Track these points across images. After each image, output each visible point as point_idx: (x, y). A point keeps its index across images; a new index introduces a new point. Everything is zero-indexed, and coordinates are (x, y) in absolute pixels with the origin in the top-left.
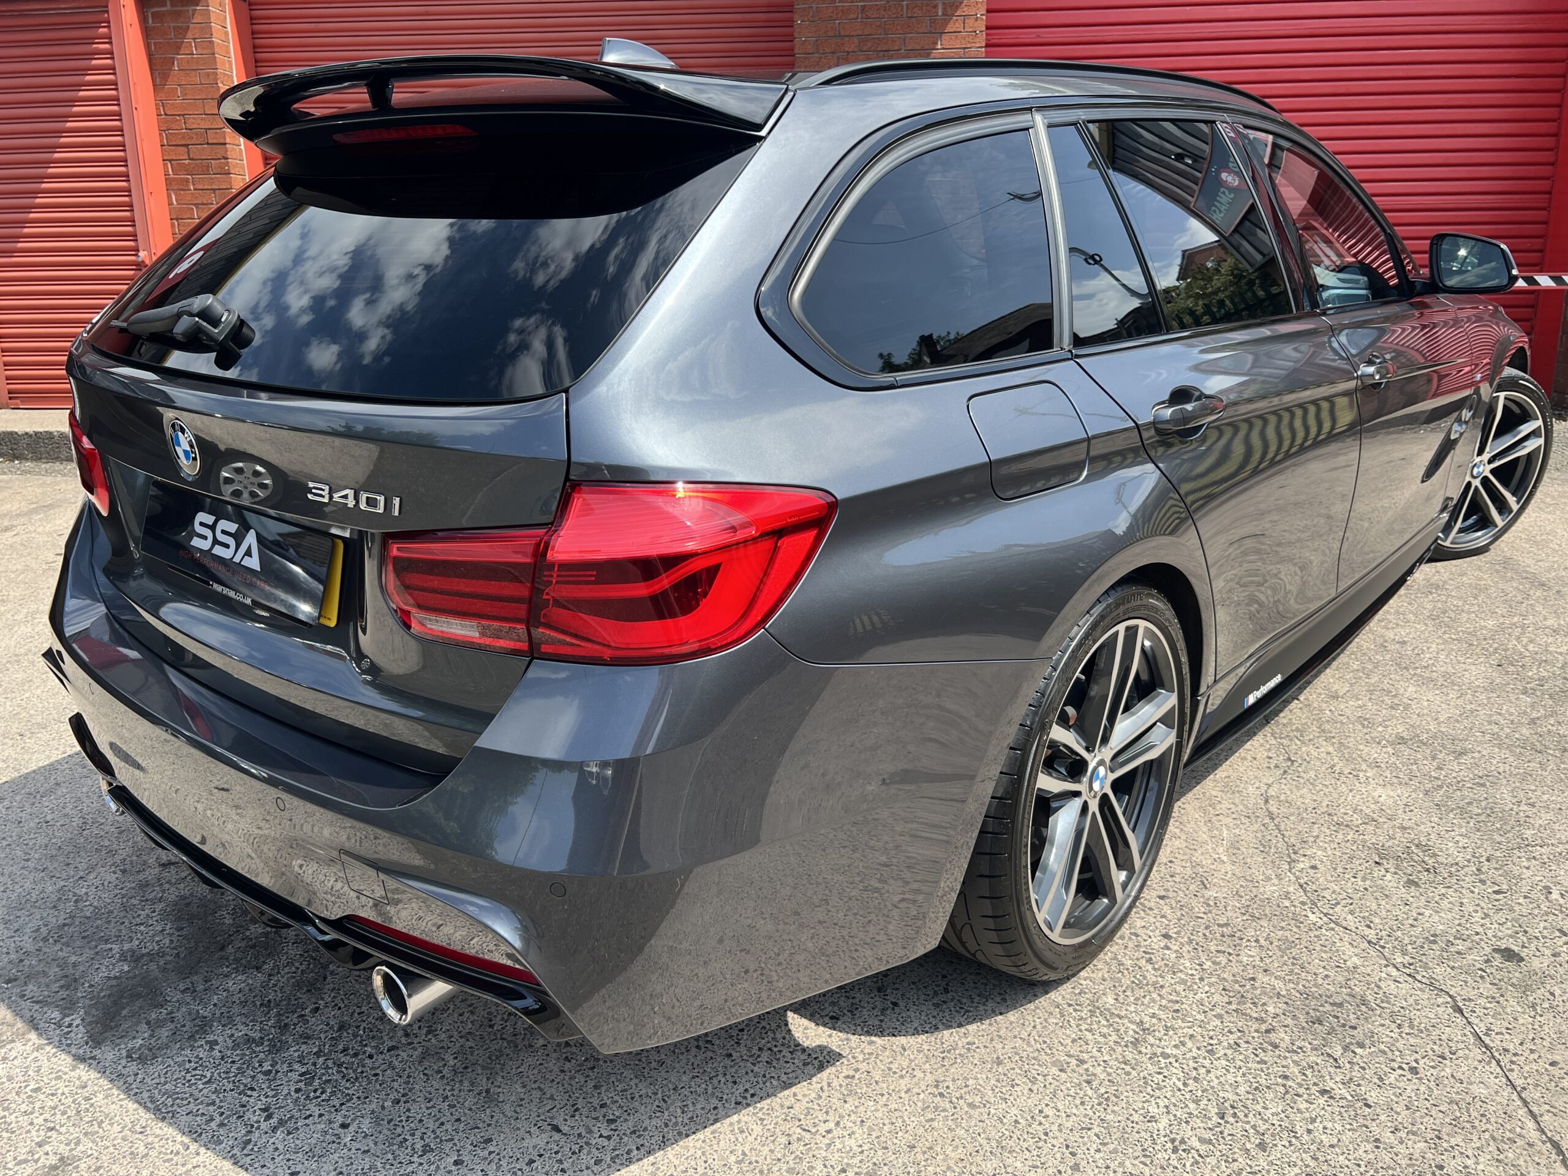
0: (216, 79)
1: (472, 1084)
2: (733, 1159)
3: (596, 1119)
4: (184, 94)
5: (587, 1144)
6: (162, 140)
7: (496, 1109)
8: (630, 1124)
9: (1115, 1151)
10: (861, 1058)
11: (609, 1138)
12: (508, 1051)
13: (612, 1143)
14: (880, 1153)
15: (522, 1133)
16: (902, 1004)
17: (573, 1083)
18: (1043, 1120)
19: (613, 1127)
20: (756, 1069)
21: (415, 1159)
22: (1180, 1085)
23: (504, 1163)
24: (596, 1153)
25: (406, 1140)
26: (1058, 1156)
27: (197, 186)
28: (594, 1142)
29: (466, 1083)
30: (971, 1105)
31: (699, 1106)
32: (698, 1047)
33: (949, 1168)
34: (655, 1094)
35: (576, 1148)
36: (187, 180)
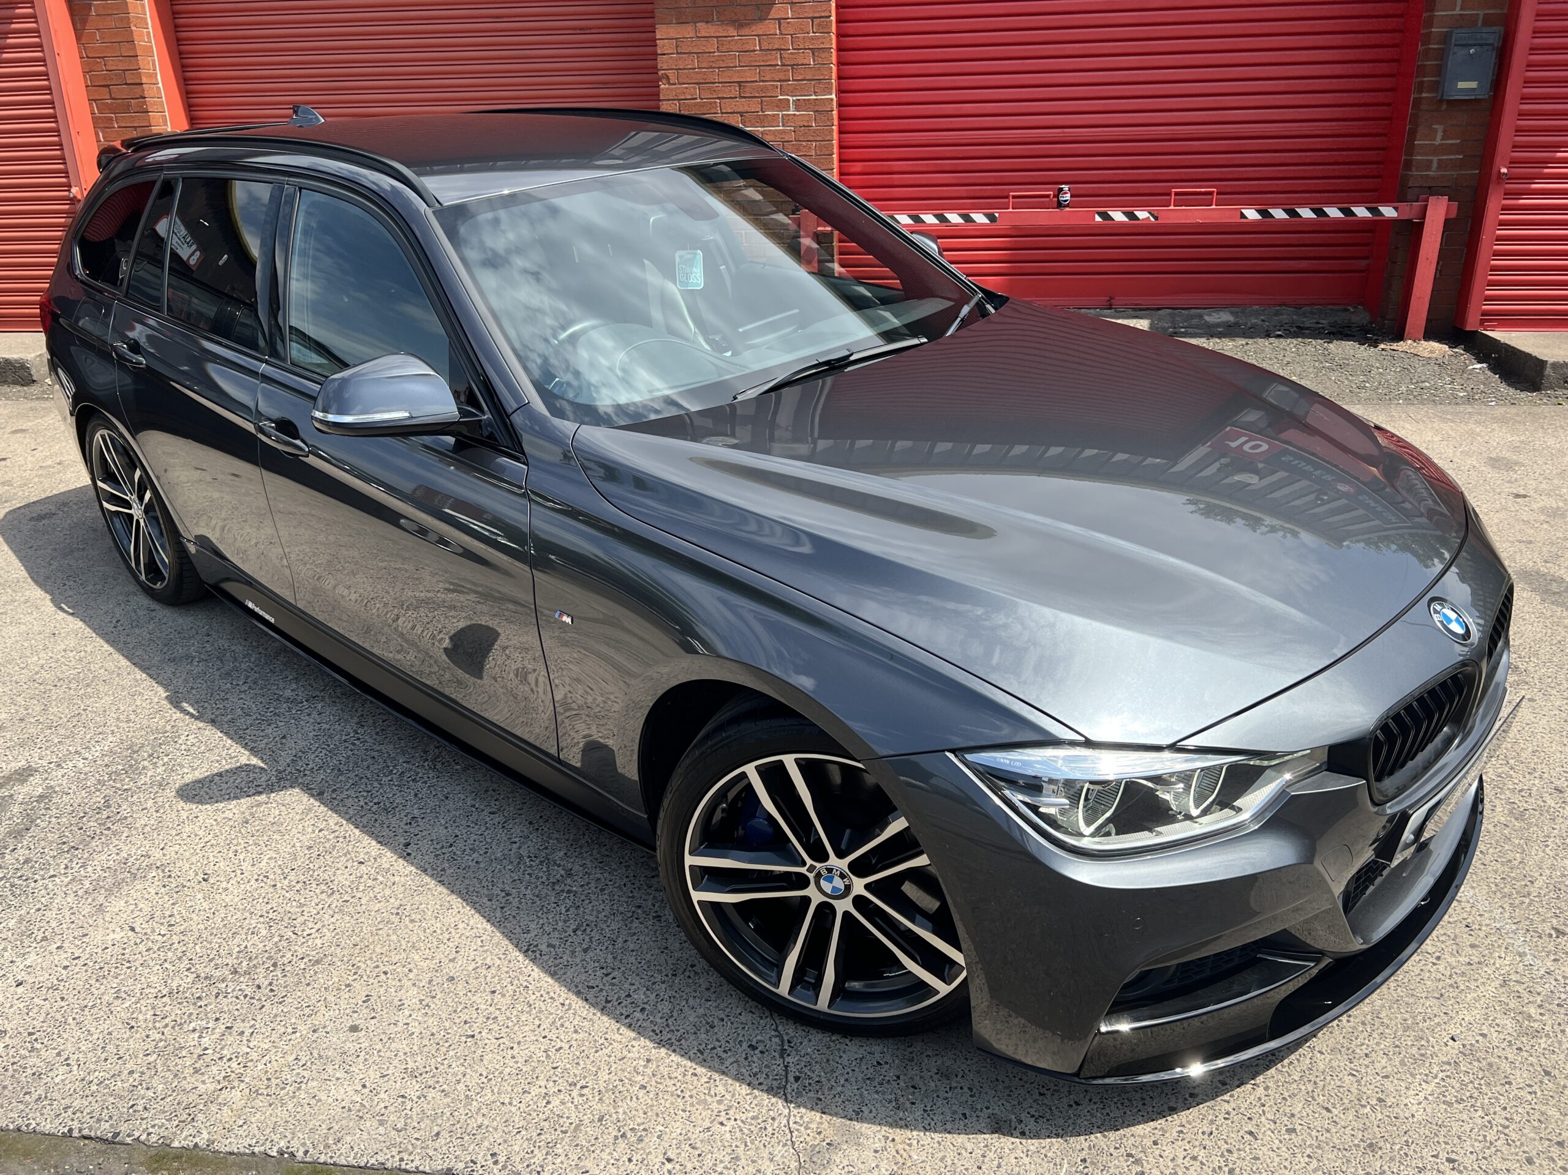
0: (129, 23)
1: (94, 900)
2: (237, 949)
3: (162, 924)
4: (102, 38)
5: (147, 939)
6: (86, 82)
7: (101, 916)
8: (183, 927)
9: (486, 951)
10: (361, 888)
11: (164, 935)
12: (128, 880)
13: (165, 938)
14: (333, 948)
15: (108, 931)
16: (413, 854)
17: (160, 901)
18: (453, 930)
19: (170, 929)
20: (287, 895)
21: (34, 945)
22: (563, 911)
23: (88, 949)
24: (150, 944)
25: (33, 933)
26: (446, 954)
27: (120, 125)
28: (152, 938)
29: (90, 900)
30: (412, 921)
31: (235, 917)
32: (257, 880)
33: (371, 959)
34: (210, 909)
35: (138, 941)
36: (111, 119)
